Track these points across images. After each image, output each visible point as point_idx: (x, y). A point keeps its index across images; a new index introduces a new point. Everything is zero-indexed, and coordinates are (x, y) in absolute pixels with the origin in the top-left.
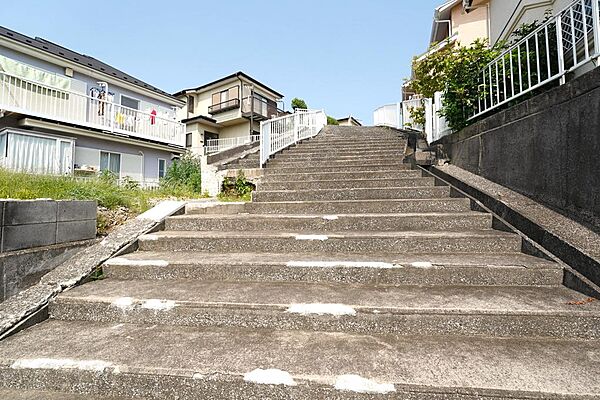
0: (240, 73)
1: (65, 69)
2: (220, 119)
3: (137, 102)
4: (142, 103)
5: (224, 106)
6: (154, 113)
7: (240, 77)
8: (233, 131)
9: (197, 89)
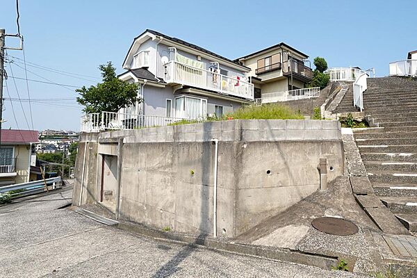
0: (282, 44)
1: (197, 56)
2: (264, 78)
3: (227, 72)
4: (230, 72)
5: (267, 69)
6: (238, 78)
7: (282, 46)
8: (273, 87)
9: (245, 57)
